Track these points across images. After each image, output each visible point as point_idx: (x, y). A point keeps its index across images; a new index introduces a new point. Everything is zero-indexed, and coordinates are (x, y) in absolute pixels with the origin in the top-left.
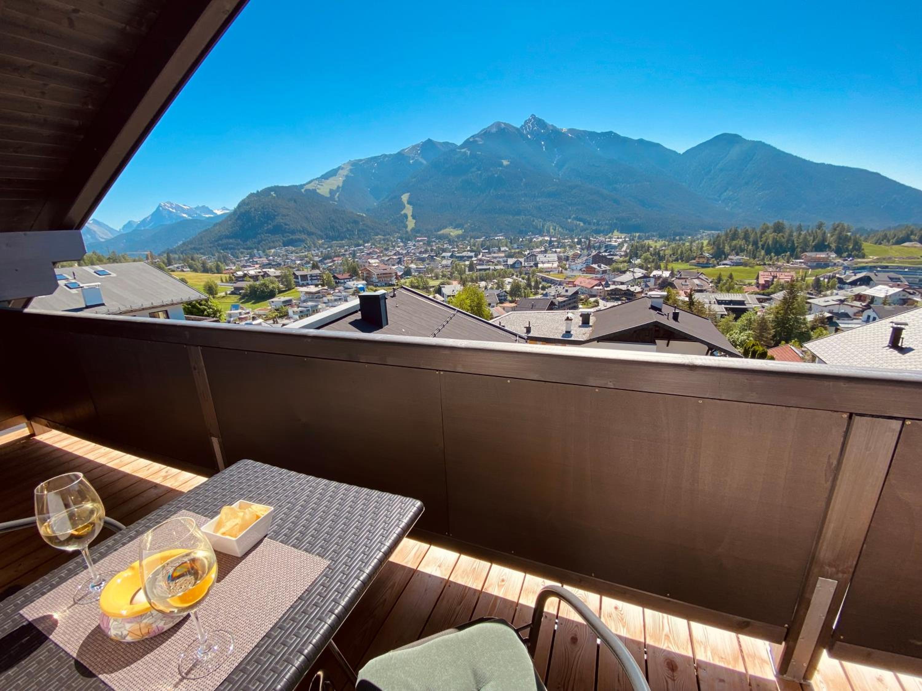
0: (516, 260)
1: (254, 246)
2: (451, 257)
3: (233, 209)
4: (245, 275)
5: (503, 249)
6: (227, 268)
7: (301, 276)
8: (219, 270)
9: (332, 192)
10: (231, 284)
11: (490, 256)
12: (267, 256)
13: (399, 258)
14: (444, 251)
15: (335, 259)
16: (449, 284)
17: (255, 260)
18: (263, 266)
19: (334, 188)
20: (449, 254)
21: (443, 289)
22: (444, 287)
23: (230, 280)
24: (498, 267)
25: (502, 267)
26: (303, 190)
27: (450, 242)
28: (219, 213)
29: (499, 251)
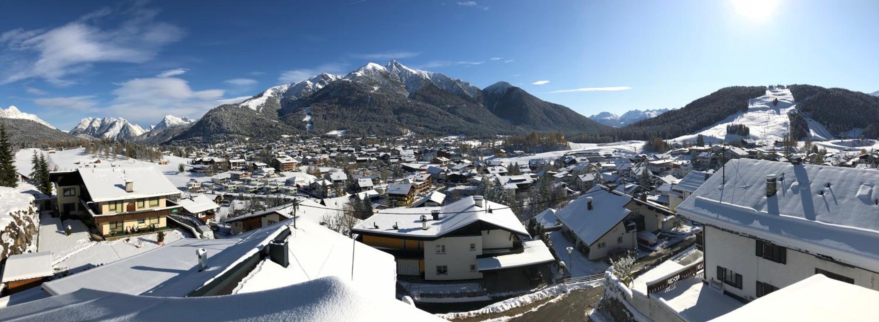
0: (385, 153)
1: (207, 141)
2: (337, 151)
3: (200, 119)
4: (201, 160)
5: (376, 145)
6: (192, 154)
7: (233, 163)
8: (187, 156)
9: (258, 107)
10: (192, 166)
11: (366, 150)
12: (215, 148)
13: (299, 151)
14: (334, 146)
15: (256, 150)
16: (335, 171)
17: (208, 150)
18: (211, 155)
19: (259, 104)
20: (336, 149)
21: (331, 175)
22: (332, 174)
23: (193, 163)
24: (372, 159)
25: (375, 159)
26: (240, 107)
27: (337, 141)
28: (192, 121)
29: (373, 147)
